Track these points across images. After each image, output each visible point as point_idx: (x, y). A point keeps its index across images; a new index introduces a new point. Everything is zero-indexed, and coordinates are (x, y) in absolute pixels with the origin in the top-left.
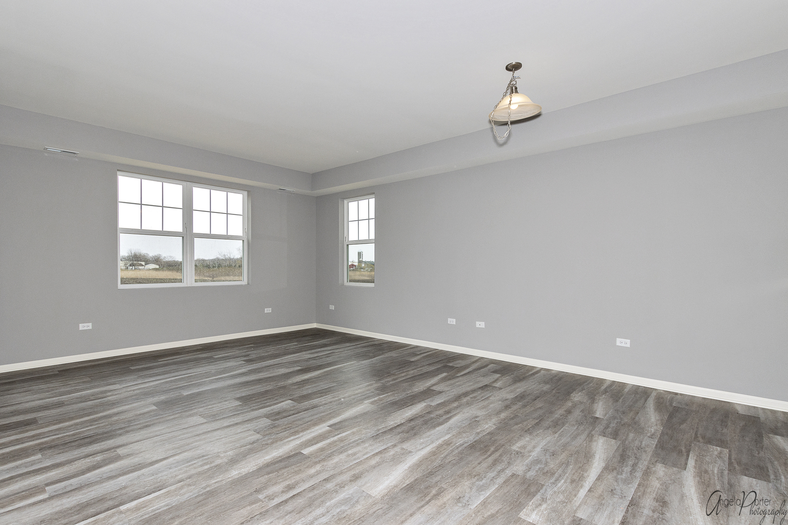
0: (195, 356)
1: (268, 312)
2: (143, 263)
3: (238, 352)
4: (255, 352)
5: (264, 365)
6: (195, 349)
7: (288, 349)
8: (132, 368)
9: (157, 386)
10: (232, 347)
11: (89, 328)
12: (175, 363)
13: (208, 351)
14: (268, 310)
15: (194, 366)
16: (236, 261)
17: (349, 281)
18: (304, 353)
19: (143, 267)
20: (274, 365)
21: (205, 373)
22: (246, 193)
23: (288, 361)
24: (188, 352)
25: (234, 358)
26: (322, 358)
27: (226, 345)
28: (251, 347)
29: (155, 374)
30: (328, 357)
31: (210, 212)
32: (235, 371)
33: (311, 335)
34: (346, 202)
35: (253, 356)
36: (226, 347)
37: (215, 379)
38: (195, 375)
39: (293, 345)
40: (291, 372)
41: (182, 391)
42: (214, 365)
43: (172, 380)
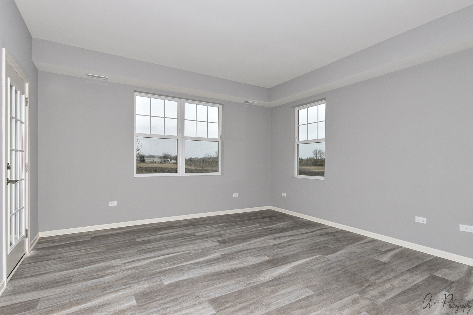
0: (182, 232)
1: (236, 196)
2: (169, 160)
3: (214, 230)
4: (227, 232)
5: (235, 250)
6: (183, 224)
7: (252, 231)
8: (138, 240)
9: (146, 266)
10: (210, 224)
11: (115, 205)
12: (167, 238)
13: (192, 227)
14: (235, 195)
15: (180, 243)
16: (213, 158)
17: (298, 174)
18: (267, 237)
19: (169, 162)
20: (244, 251)
21: (187, 253)
22: (220, 106)
23: (256, 246)
24: (179, 227)
25: (210, 237)
26: (285, 246)
27: (206, 222)
28: (223, 226)
29: (150, 250)
30: (290, 245)
31: (196, 121)
32: (211, 254)
33: (269, 217)
34: (296, 109)
35: (225, 237)
36: (206, 224)
37: (194, 263)
38: (179, 255)
39: (255, 227)
40: (260, 263)
41: (164, 278)
42: (195, 243)
43: (159, 260)
